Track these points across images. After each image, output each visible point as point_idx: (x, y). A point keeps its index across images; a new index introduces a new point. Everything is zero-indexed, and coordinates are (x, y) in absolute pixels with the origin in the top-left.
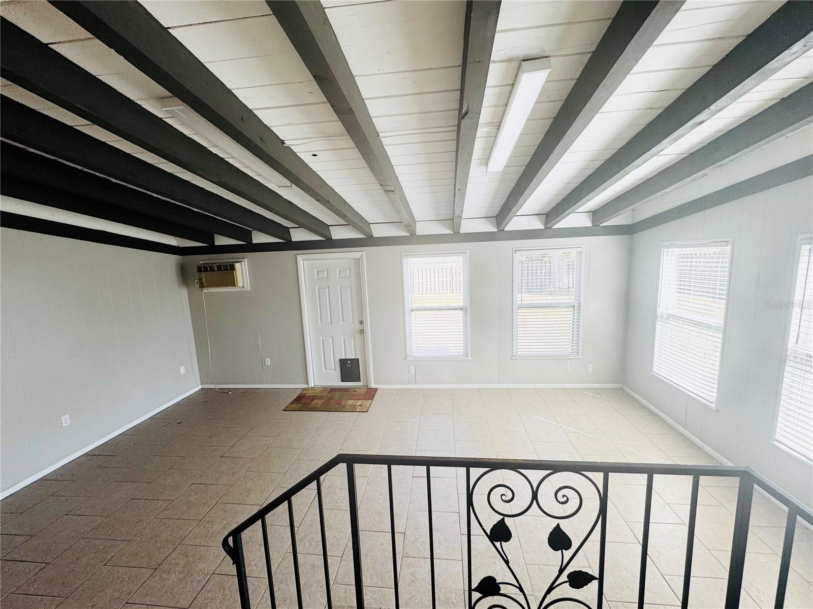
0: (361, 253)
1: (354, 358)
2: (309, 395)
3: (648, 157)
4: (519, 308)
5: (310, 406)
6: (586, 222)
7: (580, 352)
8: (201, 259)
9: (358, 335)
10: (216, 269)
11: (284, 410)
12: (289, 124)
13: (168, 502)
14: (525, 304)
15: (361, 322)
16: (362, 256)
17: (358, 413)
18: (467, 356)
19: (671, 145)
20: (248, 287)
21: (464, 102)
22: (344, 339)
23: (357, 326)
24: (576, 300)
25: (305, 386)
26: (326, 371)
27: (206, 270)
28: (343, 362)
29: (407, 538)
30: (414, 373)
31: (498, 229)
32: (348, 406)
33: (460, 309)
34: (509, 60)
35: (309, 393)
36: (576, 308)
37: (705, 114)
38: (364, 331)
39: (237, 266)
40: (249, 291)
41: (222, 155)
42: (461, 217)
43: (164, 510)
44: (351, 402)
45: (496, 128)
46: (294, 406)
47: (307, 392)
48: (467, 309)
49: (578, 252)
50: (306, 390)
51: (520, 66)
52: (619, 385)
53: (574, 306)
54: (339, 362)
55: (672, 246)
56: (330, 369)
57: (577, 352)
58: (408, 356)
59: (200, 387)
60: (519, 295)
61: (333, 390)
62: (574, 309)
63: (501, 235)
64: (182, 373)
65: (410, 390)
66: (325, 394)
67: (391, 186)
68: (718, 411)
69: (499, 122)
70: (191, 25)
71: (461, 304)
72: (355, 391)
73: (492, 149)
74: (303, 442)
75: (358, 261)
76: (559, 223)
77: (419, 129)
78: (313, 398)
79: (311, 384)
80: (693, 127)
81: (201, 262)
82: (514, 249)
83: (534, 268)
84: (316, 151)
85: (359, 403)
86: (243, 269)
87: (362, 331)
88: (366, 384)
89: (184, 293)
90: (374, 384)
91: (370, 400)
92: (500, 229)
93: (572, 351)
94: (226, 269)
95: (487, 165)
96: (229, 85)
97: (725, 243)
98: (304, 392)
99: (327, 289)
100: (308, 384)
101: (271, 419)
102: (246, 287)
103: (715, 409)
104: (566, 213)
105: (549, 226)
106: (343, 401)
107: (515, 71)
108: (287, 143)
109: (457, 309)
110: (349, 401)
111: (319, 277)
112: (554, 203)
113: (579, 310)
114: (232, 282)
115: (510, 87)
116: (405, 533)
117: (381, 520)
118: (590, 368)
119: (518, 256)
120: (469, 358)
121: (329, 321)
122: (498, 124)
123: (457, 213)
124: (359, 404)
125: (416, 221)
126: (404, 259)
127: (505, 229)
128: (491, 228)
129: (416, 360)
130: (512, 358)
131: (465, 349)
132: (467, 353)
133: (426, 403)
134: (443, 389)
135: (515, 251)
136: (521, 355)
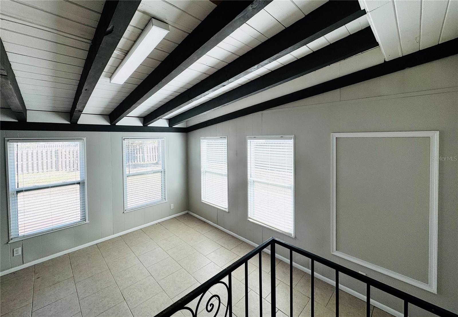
3: (202, 96)
4: (127, 176)
6: (166, 124)
7: (166, 199)
14: (131, 174)
18: (85, 220)
19: (212, 92)
21: (111, 23)
24: (163, 168)
30: (20, 254)
31: (110, 124)
33: (77, 183)
34: (144, 13)
36: (163, 173)
37: (227, 82)
42: (82, 111)
45: (123, 53)
48: (84, 183)
49: (162, 141)
51: (149, 21)
52: (186, 212)
53: (162, 172)
55: (205, 139)
57: (165, 199)
58: (11, 240)
60: (128, 169)
62: (162, 174)
63: (113, 128)
68: (229, 212)
69: (127, 51)
71: (78, 179)
73: (117, 67)
76: (152, 124)
80: (221, 87)
82: (123, 138)
83: (132, 150)
92: (112, 124)
93: (162, 198)
95: (111, 77)
97: (225, 138)
103: (228, 212)
104: (158, 118)
105: (145, 124)
107: (147, 22)
109: (74, 184)
112: (150, 111)
113: (164, 173)
115: (140, 31)
118: (172, 206)
119: (125, 142)
120: (87, 221)
122: (126, 52)
123: (78, 107)
125: (27, 109)
126: (8, 143)
127: (117, 124)
128: (105, 122)
129: (23, 240)
130: (124, 212)
131: (83, 215)
132: (85, 219)
133: (39, 279)
134: (59, 257)
135: (124, 139)
136: (131, 209)
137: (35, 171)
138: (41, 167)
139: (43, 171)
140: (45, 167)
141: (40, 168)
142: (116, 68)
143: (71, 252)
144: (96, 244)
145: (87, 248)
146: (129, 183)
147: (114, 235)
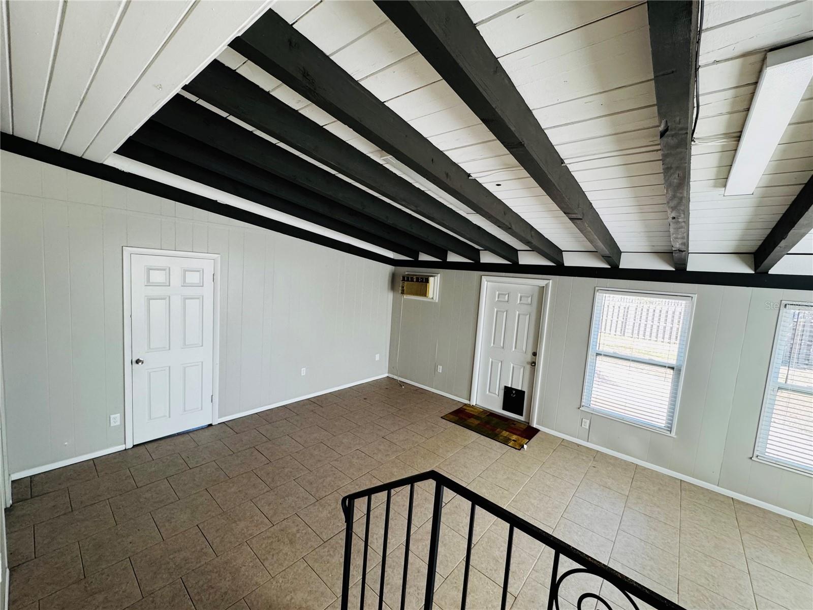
0: (547, 281)
1: (520, 389)
2: (468, 411)
4: (779, 388)
5: (465, 422)
8: (406, 270)
9: (528, 367)
10: (415, 280)
11: (442, 417)
12: (474, 160)
13: (340, 456)
14: (792, 386)
15: (535, 354)
16: (547, 285)
17: (510, 448)
18: (671, 431)
20: (436, 299)
22: (513, 367)
23: (529, 357)
25: (467, 402)
26: (490, 394)
27: (408, 280)
28: (508, 391)
29: (516, 604)
30: (587, 428)
31: (755, 271)
32: (502, 436)
33: (669, 367)
34: (744, 55)
35: (468, 410)
38: (535, 364)
39: (431, 279)
40: (436, 302)
41: (422, 189)
42: (687, 251)
43: (335, 460)
44: (505, 433)
45: (733, 139)
46: (452, 416)
47: (468, 408)
48: (680, 370)
50: (468, 406)
51: (764, 60)
54: (504, 388)
56: (494, 393)
58: (583, 406)
59: (386, 375)
60: (783, 370)
61: (492, 415)
63: (761, 279)
64: (376, 360)
65: (578, 445)
66: (483, 416)
67: (577, 214)
69: (738, 132)
70: (399, 96)
71: (673, 362)
72: (515, 424)
73: (731, 166)
74: (449, 453)
75: (542, 290)
77: (614, 151)
78: (471, 416)
79: (473, 403)
81: (406, 273)
82: (784, 302)
84: (499, 181)
85: (514, 437)
86: (435, 284)
87: (533, 364)
88: (527, 421)
89: (390, 296)
90: (537, 424)
91: (527, 439)
92: (760, 271)
94: (422, 281)
95: (725, 186)
96: (425, 134)
98: (464, 407)
99: (505, 313)
100: (470, 400)
101: (429, 422)
102: (435, 299)
106: (498, 430)
107: (758, 65)
108: (474, 176)
109: (665, 367)
110: (504, 432)
111: (499, 299)
114: (424, 293)
115: (752, 87)
116: (516, 598)
117: (495, 568)
119: (788, 314)
120: (673, 434)
121: (502, 345)
122: (737, 134)
123: (675, 245)
124: (513, 439)
125: (622, 251)
126: (597, 293)
127: (771, 272)
128: (744, 269)
129: (592, 414)
130: (751, 458)
131: (669, 421)
132: (671, 428)
133: (594, 469)
134: (625, 461)
135: (786, 305)
136: (772, 460)
137: (653, 338)
138: (662, 336)
139: (663, 340)
140: (667, 336)
141: (660, 335)
142: (729, 167)
143: (641, 466)
144: (681, 480)
145: (664, 475)
146: (781, 403)
147: (718, 487)
